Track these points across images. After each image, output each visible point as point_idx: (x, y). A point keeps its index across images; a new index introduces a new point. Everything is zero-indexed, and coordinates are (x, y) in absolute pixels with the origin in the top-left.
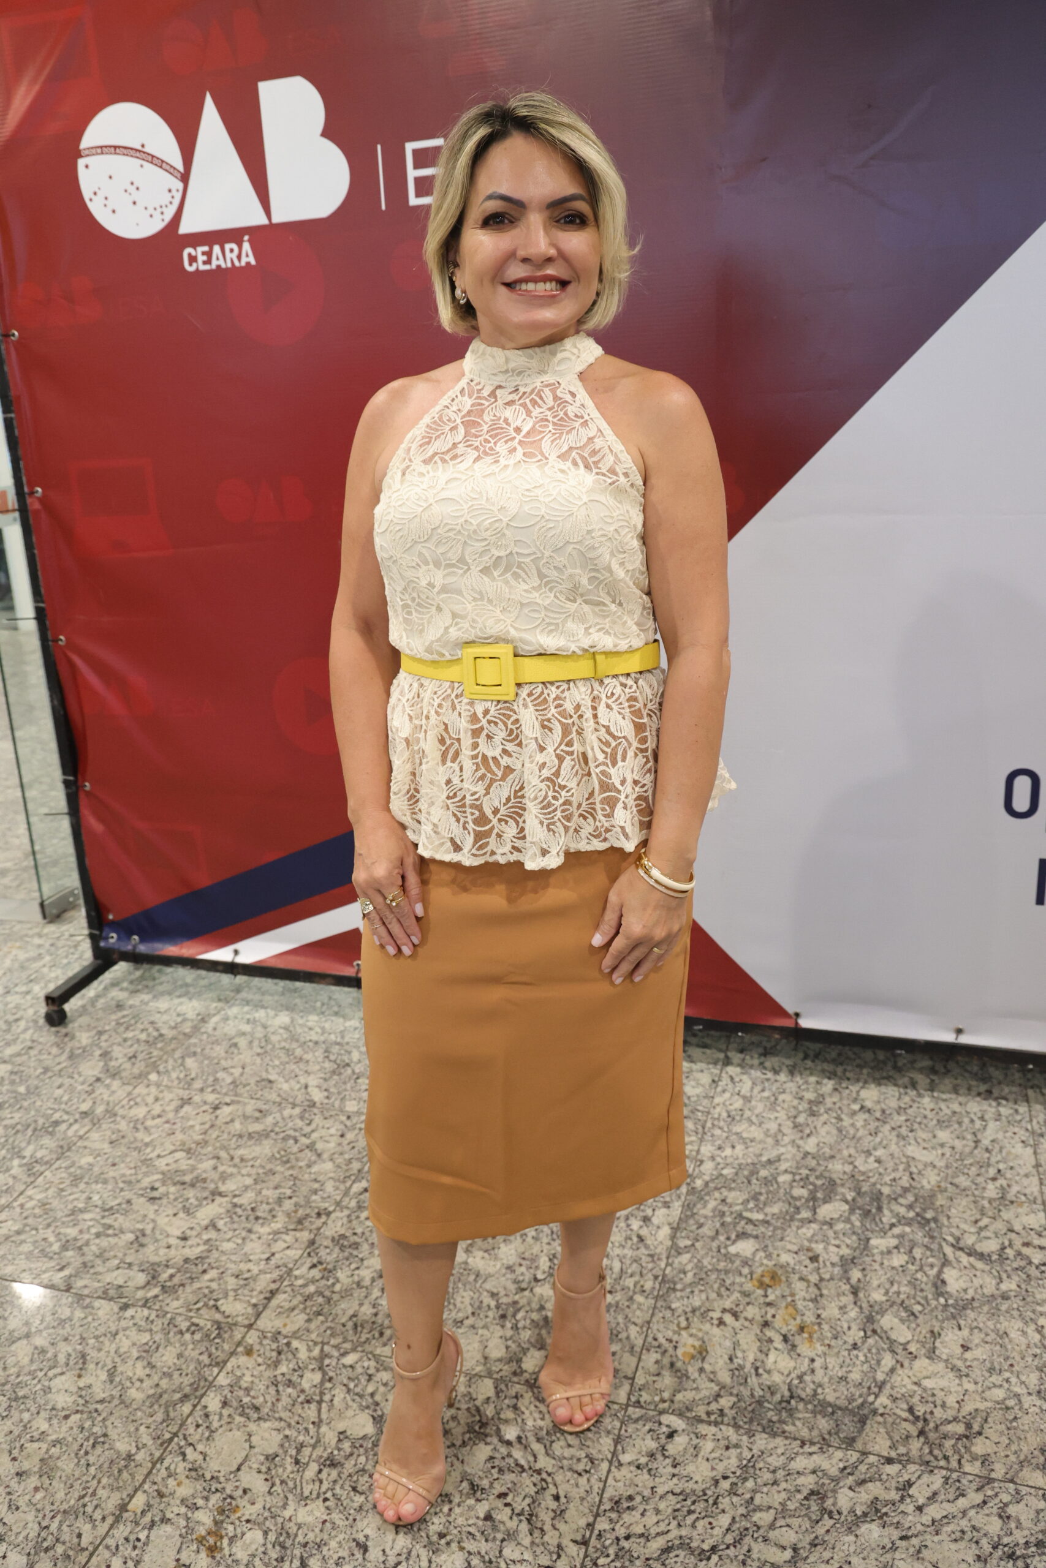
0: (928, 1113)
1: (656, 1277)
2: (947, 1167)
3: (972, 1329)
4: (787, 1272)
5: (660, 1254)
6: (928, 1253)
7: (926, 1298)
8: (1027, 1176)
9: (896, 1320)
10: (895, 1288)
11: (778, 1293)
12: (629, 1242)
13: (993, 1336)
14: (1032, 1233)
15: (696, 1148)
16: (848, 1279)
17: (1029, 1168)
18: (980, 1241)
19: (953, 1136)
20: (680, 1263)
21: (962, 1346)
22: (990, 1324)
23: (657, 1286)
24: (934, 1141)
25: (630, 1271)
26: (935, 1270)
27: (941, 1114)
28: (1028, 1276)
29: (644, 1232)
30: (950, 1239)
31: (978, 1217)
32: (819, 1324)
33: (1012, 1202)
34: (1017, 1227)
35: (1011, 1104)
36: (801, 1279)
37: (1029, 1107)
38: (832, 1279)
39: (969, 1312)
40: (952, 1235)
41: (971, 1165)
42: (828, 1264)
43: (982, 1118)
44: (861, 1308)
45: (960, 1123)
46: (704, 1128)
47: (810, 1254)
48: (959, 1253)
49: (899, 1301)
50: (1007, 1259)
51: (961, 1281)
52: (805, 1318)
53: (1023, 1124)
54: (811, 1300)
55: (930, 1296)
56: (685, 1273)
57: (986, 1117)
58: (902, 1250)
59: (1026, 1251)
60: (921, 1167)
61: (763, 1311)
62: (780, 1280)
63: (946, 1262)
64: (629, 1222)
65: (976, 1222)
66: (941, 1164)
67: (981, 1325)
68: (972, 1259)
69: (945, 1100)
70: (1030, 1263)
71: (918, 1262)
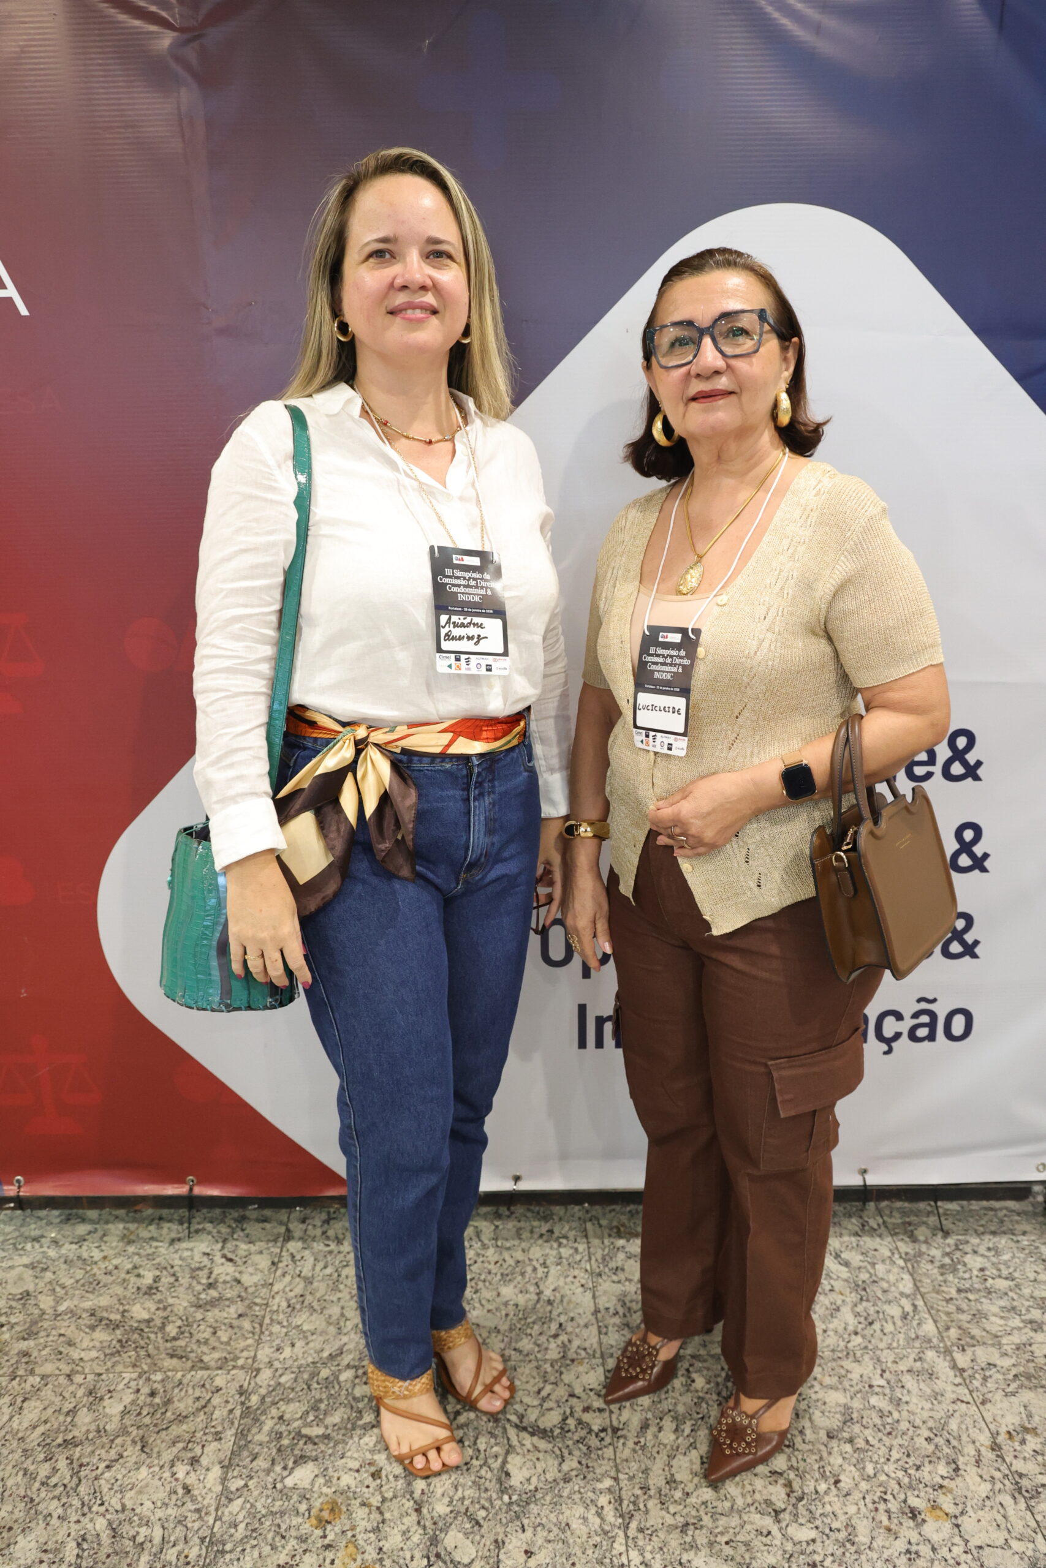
0: (492, 1267)
1: (203, 1540)
2: (511, 1330)
3: (535, 1528)
4: (348, 1498)
5: (209, 1505)
6: (493, 1441)
7: (490, 1500)
8: (586, 1326)
9: (460, 1535)
10: (459, 1494)
11: (337, 1529)
12: (174, 1497)
13: (556, 1530)
14: (592, 1394)
15: (252, 1354)
16: (412, 1493)
17: (588, 1317)
18: (543, 1415)
19: (517, 1291)
20: (231, 1513)
21: (526, 1552)
22: (552, 1517)
23: (204, 1552)
24: (498, 1300)
25: (172, 1539)
26: (500, 1460)
27: (505, 1266)
28: (589, 1448)
29: (191, 1480)
30: (513, 1418)
31: (541, 1385)
32: (381, 1560)
33: (573, 1361)
34: (578, 1391)
35: (571, 1244)
36: (363, 1504)
37: (588, 1243)
38: (395, 1497)
39: (532, 1506)
40: (516, 1413)
41: (534, 1323)
42: (391, 1478)
43: (544, 1265)
44: (424, 1528)
45: (523, 1274)
46: (261, 1325)
47: (373, 1469)
48: (524, 1434)
49: (463, 1510)
50: (569, 1431)
51: (524, 1469)
52: (366, 1556)
53: (583, 1264)
54: (373, 1531)
55: (494, 1496)
56: (236, 1526)
57: (548, 1262)
58: (466, 1443)
59: (587, 1417)
60: (485, 1334)
61: (321, 1557)
62: (340, 1510)
63: (510, 1450)
64: (175, 1469)
65: (539, 1392)
66: (504, 1327)
67: (544, 1521)
68: (535, 1439)
69: (509, 1249)
70: (590, 1431)
71: (482, 1456)
